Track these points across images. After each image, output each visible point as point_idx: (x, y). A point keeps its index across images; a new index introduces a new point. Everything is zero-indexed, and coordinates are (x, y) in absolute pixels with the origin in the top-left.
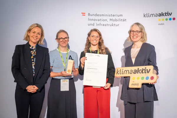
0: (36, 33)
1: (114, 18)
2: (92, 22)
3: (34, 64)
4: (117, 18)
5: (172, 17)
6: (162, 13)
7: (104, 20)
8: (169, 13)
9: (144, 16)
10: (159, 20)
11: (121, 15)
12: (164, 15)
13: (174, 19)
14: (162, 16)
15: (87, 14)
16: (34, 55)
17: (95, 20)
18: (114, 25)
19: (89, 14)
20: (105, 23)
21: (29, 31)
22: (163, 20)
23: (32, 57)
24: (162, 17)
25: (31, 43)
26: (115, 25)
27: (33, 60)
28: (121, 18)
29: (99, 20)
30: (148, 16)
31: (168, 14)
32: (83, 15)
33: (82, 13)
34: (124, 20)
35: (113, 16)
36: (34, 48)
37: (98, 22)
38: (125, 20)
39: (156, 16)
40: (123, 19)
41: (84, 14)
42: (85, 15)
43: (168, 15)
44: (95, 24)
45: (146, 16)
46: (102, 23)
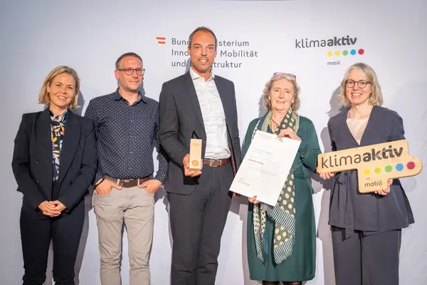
0: (64, 86)
2: (181, 59)
4: (237, 49)
5: (356, 47)
6: (335, 38)
8: (351, 39)
9: (297, 45)
10: (330, 54)
11: (246, 43)
12: (341, 42)
13: (361, 52)
14: (335, 45)
15: (168, 41)
16: (59, 135)
18: (229, 65)
19: (174, 41)
22: (337, 53)
23: (54, 140)
24: (334, 48)
25: (53, 109)
26: (233, 65)
27: (56, 146)
28: (244, 48)
30: (305, 45)
31: (348, 40)
32: (160, 42)
33: (157, 38)
34: (252, 55)
35: (229, 44)
36: (60, 118)
38: (254, 52)
39: (323, 45)
40: (249, 52)
41: (161, 40)
42: (164, 43)
43: (349, 44)
45: (300, 44)
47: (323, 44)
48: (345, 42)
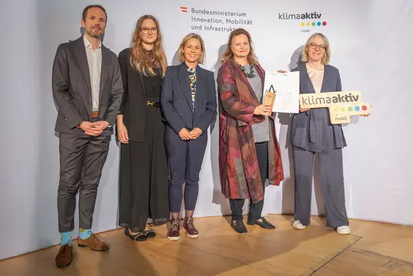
1: (233, 18)
2: (198, 24)
3: (193, 91)
4: (238, 18)
5: (321, 20)
6: (306, 13)
7: (217, 21)
8: (318, 15)
9: (280, 17)
10: (303, 24)
11: (244, 14)
12: (310, 16)
13: (324, 24)
14: (307, 18)
15: (189, 10)
16: (194, 82)
17: (202, 20)
19: (193, 10)
20: (219, 25)
21: (183, 45)
22: (308, 24)
23: (192, 85)
24: (306, 20)
25: (187, 63)
28: (242, 18)
29: (209, 21)
30: (285, 17)
32: (183, 11)
33: (182, 8)
34: (248, 23)
35: (232, 14)
36: (194, 70)
37: (208, 25)
38: (250, 21)
40: (246, 21)
41: (184, 9)
42: (186, 11)
43: (316, 18)
44: (203, 27)
45: (282, 17)
46: (214, 25)
47: (298, 17)
48: (314, 16)
